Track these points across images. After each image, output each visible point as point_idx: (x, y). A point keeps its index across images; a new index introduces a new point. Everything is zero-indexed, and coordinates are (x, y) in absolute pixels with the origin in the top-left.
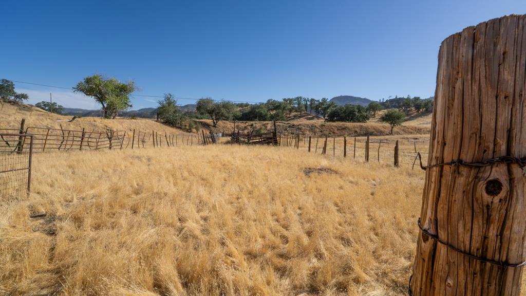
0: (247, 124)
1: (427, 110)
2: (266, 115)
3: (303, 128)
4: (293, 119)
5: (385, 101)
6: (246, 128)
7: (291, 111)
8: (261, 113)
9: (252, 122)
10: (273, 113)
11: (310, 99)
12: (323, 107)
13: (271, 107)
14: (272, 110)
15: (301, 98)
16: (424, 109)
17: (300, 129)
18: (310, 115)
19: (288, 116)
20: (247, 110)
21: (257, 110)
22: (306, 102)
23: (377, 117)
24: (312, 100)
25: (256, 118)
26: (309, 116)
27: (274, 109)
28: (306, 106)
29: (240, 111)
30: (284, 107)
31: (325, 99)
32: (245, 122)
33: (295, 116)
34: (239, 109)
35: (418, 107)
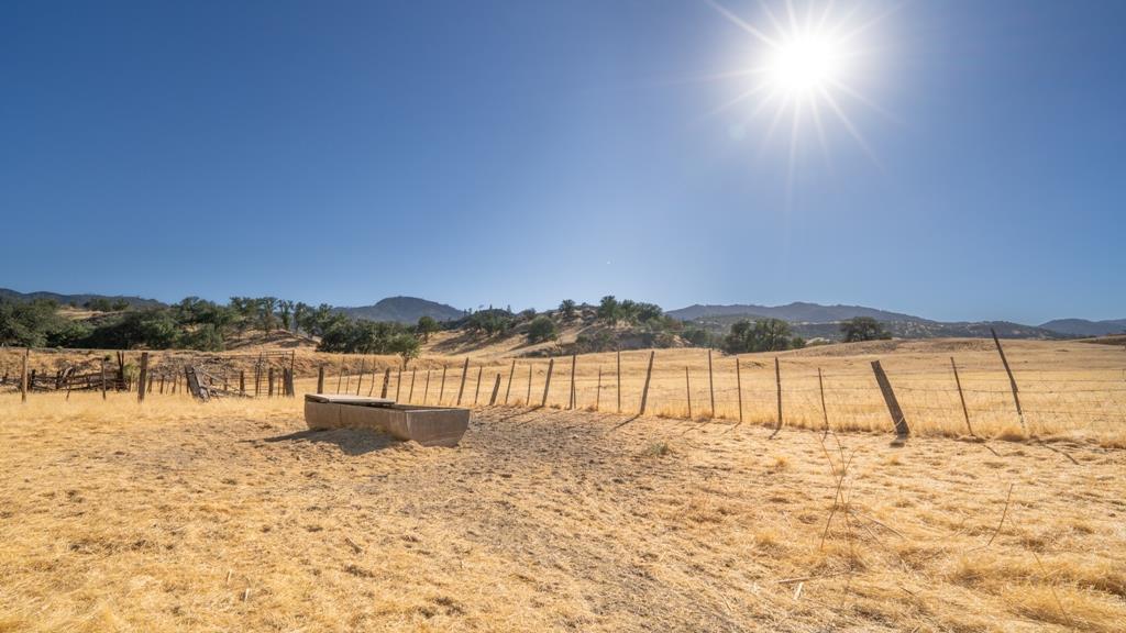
0: (92, 356)
1: (501, 334)
2: (171, 335)
3: (239, 363)
4: (248, 344)
5: (473, 313)
6: (86, 365)
7: (242, 326)
8: (157, 328)
9: (107, 352)
10: (192, 329)
11: (295, 303)
12: (321, 321)
13: (188, 315)
14: (191, 322)
15: (272, 300)
16: (498, 332)
17: (232, 366)
18: (291, 337)
19: (235, 337)
20: (116, 318)
21: (144, 323)
22: (286, 309)
23: (431, 343)
24: (300, 306)
25: (141, 339)
26: (289, 340)
27: (198, 321)
28: (284, 316)
29: (92, 320)
30: (226, 319)
31: (325, 306)
32: (87, 350)
33: (253, 340)
34: (85, 314)
35: (490, 329)
